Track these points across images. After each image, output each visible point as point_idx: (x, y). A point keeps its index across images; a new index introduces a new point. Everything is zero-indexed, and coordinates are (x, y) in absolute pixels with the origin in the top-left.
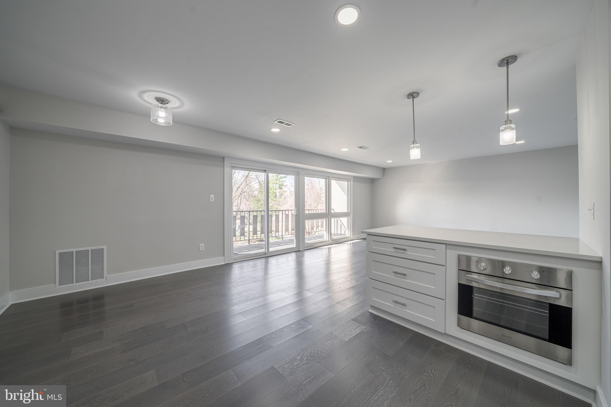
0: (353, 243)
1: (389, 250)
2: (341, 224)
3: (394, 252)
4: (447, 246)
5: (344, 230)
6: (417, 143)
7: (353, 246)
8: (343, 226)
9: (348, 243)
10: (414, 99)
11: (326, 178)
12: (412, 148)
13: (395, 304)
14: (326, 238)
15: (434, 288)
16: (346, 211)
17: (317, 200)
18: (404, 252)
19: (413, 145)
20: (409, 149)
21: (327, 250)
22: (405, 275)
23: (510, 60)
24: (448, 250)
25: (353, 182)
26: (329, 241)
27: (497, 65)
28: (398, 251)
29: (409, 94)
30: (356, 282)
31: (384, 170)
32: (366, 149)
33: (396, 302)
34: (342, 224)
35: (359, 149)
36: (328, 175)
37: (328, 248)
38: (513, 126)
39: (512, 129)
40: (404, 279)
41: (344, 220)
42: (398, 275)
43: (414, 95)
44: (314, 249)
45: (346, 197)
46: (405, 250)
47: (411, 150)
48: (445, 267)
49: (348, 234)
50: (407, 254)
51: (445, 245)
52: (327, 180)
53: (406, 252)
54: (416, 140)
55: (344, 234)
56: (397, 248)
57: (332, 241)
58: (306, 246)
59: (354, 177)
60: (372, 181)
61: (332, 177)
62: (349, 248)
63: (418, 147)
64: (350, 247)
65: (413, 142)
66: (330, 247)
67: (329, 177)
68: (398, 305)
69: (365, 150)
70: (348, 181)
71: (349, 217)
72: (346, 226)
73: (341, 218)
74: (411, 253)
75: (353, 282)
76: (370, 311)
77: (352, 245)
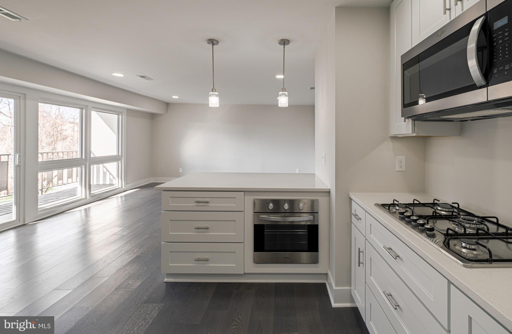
0: (125, 196)
1: (191, 205)
2: (105, 170)
3: (196, 206)
4: (246, 193)
5: (110, 178)
6: (216, 91)
7: (126, 200)
8: (108, 174)
9: (117, 197)
10: (214, 46)
11: (82, 109)
12: (210, 95)
13: (197, 262)
14: (81, 194)
15: (235, 234)
16: (115, 153)
17: (53, 135)
18: (206, 204)
19: (212, 93)
20: (209, 95)
21: (83, 212)
22: (207, 228)
23: (286, 42)
24: (246, 197)
25: (127, 116)
26: (86, 198)
27: (278, 43)
28: (200, 204)
29: (209, 39)
30: (140, 249)
31: (167, 105)
32: (150, 80)
33: (198, 260)
34: (107, 170)
35: (141, 78)
36: (86, 104)
37: (86, 210)
38: (286, 93)
39: (286, 96)
40: (206, 232)
41: (112, 167)
42: (200, 230)
43: (214, 42)
44: (55, 217)
45: (115, 137)
46: (207, 202)
47: (210, 98)
48: (243, 212)
49: (118, 183)
50: (209, 206)
51: (243, 192)
52: (84, 111)
53: (208, 205)
54: (215, 88)
55: (111, 185)
56: (199, 202)
57: (92, 197)
58: (39, 213)
59: (128, 110)
60: (153, 116)
61: (93, 108)
62: (120, 203)
63: (217, 95)
64: (122, 201)
65: (213, 89)
66: (89, 208)
67: (87, 106)
68: (200, 262)
69: (148, 81)
70: (118, 115)
71: (120, 162)
72: (115, 174)
73: (105, 165)
74: (213, 205)
75: (135, 251)
76: (166, 280)
77: (123, 199)
